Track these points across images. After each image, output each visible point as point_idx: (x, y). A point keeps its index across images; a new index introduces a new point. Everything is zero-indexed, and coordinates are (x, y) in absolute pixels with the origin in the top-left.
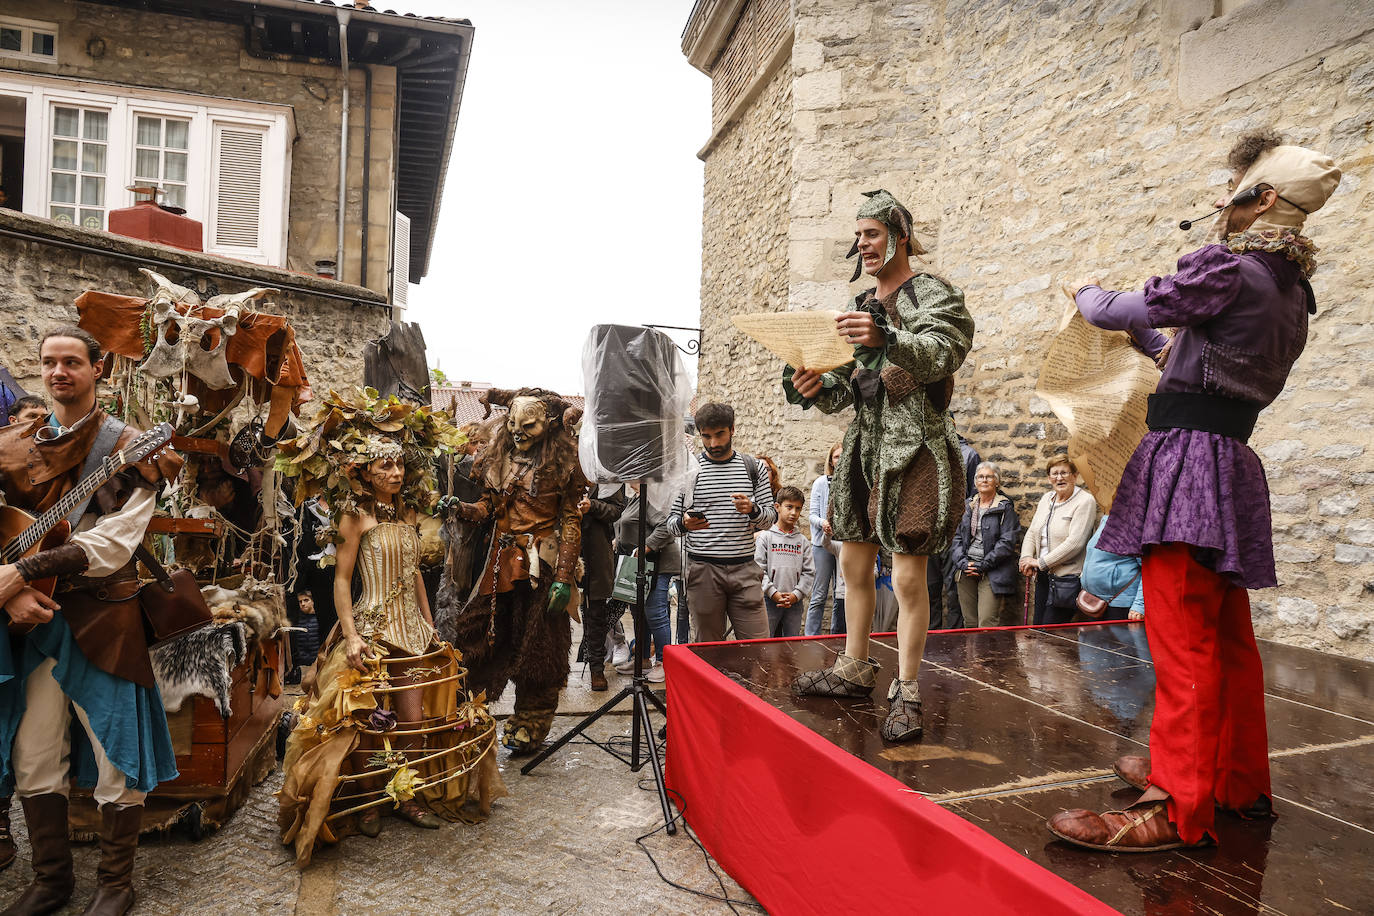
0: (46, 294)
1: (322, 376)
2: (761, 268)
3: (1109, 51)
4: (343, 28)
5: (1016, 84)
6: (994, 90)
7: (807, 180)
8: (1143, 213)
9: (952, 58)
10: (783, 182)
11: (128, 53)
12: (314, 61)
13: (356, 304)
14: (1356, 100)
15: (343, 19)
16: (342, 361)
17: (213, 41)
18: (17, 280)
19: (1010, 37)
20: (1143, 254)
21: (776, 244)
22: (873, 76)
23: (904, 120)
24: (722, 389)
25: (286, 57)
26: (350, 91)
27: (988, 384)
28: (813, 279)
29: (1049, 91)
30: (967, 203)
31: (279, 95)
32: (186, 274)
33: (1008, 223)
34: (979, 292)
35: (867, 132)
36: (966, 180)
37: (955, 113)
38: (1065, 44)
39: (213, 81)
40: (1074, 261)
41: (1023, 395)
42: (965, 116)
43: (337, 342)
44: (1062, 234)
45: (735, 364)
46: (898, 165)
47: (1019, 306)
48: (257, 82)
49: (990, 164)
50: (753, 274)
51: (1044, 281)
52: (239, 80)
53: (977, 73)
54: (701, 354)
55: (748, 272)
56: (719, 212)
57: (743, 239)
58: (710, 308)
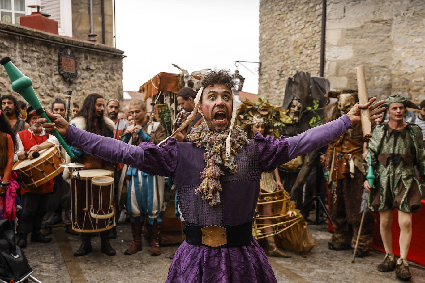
0: (25, 59)
1: (106, 89)
2: (298, 36)
7: (334, 3)
13: (115, 56)
16: (111, 82)
18: (17, 54)
21: (307, 25)
24: (275, 90)
27: (415, 88)
28: (337, 45)
30: (406, 12)
32: (63, 47)
34: (412, 50)
43: (110, 74)
50: (293, 38)
54: (260, 74)
55: (289, 37)
56: (270, 7)
57: (286, 21)
58: (265, 53)
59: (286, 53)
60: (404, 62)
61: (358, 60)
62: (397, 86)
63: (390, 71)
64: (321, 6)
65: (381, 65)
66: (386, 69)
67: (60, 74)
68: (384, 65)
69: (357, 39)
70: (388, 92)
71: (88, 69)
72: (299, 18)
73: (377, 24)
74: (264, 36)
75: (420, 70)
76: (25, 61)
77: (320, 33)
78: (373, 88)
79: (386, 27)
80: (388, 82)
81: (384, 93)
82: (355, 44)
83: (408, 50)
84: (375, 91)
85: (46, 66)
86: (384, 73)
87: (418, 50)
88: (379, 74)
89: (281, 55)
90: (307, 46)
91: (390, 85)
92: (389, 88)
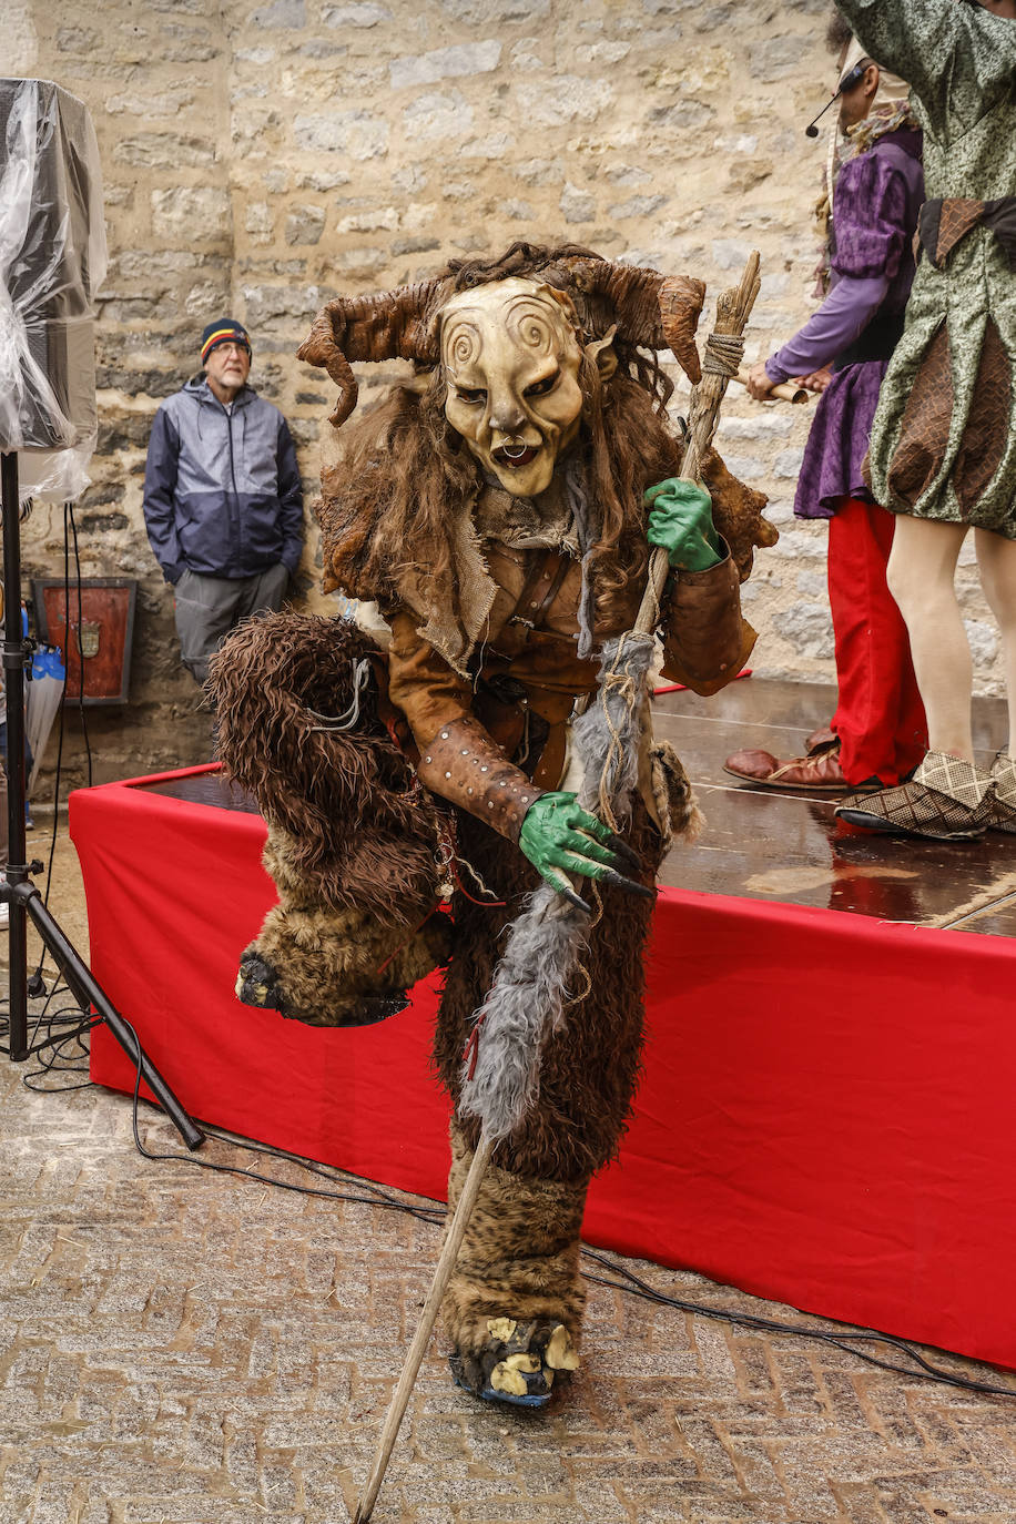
20: (698, 19)
27: (356, 260)
34: (331, 63)
40: (552, 19)
47: (428, 101)
60: (297, 125)
62: (263, 245)
63: (223, 165)
65: (181, 131)
66: (205, 156)
68: (193, 131)
70: (220, 278)
75: (373, 170)
78: (150, 250)
80: (215, 226)
81: (200, 282)
83: (312, 64)
84: (155, 266)
86: (196, 175)
87: (363, 66)
88: (172, 179)
91: (226, 239)
92: (221, 253)
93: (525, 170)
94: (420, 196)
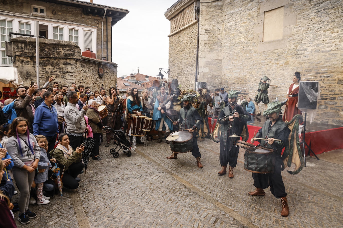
2: (186, 61)
3: (249, 41)
4: (105, 11)
5: (235, 42)
6: (232, 42)
7: (202, 52)
8: (253, 64)
9: (225, 35)
10: (191, 47)
11: (60, 13)
12: (97, 16)
13: (114, 66)
14: (277, 56)
15: (106, 9)
16: (113, 77)
17: (76, 11)
18: (87, 68)
19: (235, 35)
20: (253, 69)
21: (190, 57)
22: (213, 36)
23: (217, 43)
25: (91, 15)
26: (103, 22)
27: (230, 84)
28: (203, 67)
29: (240, 44)
30: (227, 57)
31: (90, 23)
32: (100, 64)
33: (233, 62)
34: (229, 71)
35: (212, 45)
36: (227, 54)
37: (225, 43)
38: (243, 39)
39: (77, 19)
40: (243, 69)
41: (236, 86)
42: (227, 44)
43: (113, 74)
44: (242, 65)
45: (179, 77)
46: (216, 50)
47: (235, 73)
48: (85, 20)
49: (231, 52)
50: (184, 61)
51: (239, 71)
52: (82, 19)
53: (229, 38)
54: (169, 74)
55: (182, 61)
56: (174, 48)
57: (181, 55)
58: (171, 66)
59: (181, 67)
60: (226, 75)
61: (211, 73)
62: (224, 83)
63: (221, 77)
64: (196, 51)
67: (99, 75)
68: (219, 75)
69: (210, 65)
71: (107, 72)
72: (187, 54)
73: (217, 60)
74: (171, 59)
75: (231, 78)
76: (89, 71)
77: (196, 61)
79: (220, 62)
80: (221, 81)
81: (219, 85)
82: (209, 67)
85: (94, 72)
86: (219, 78)
88: (217, 78)
89: (178, 67)
90: (190, 65)
91: (221, 82)
92: (221, 83)
93: (241, 78)
94: (234, 80)
